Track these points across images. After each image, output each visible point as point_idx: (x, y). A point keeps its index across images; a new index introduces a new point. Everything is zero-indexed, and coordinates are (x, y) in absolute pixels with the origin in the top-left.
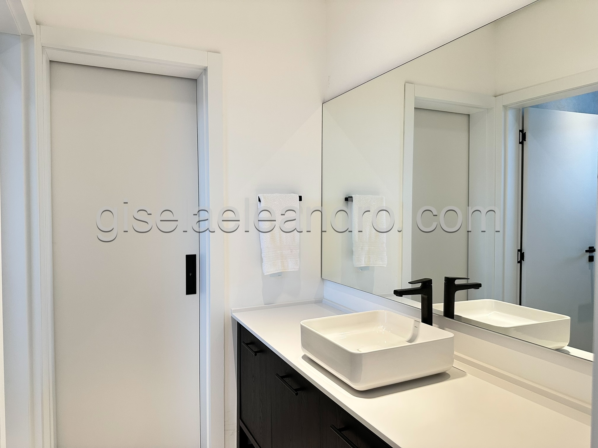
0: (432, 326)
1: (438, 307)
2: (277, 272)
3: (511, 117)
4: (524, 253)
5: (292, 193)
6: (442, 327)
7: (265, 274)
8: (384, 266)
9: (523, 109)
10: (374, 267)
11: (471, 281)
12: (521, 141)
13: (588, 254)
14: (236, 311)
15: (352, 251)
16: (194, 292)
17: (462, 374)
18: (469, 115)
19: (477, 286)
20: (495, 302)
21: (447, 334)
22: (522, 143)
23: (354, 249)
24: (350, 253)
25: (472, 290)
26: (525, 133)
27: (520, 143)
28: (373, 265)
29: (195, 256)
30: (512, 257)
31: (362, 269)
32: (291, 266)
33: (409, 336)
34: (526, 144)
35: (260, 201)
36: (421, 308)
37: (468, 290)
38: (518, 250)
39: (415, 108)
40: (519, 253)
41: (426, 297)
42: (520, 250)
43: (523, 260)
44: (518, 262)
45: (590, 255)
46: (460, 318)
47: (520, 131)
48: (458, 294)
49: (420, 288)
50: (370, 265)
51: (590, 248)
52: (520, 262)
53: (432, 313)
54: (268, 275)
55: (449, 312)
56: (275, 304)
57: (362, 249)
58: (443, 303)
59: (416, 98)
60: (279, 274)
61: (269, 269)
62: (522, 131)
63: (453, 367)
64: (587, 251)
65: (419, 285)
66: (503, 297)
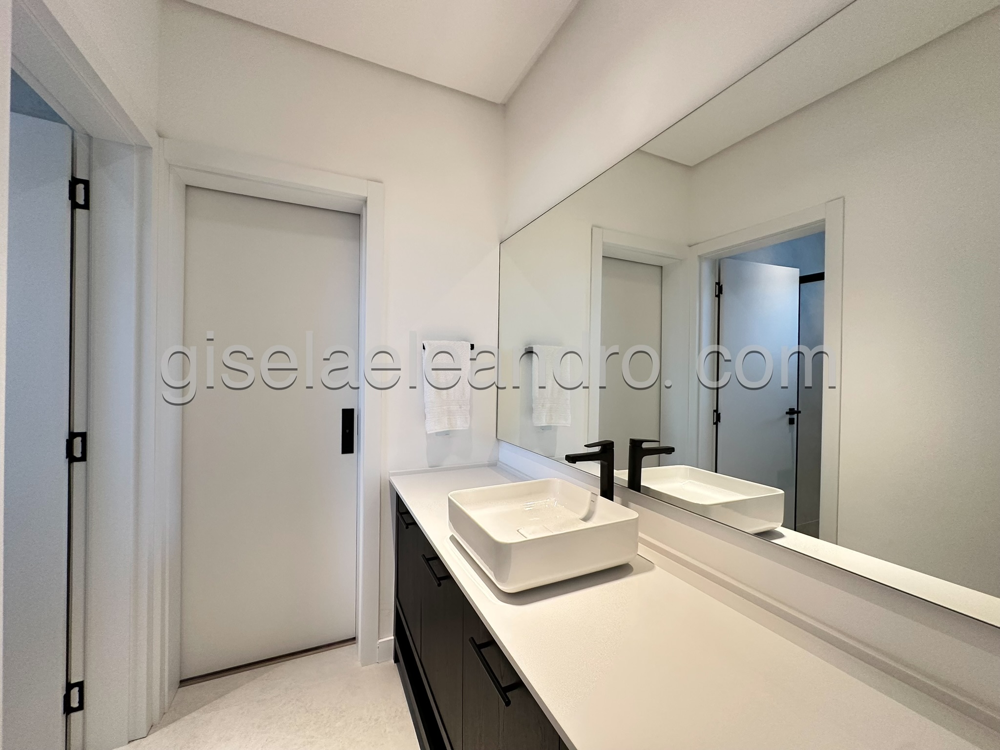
0: (612, 500)
1: (621, 475)
2: (443, 430)
3: (706, 269)
4: (720, 413)
5: (462, 341)
6: (625, 504)
7: (428, 433)
8: (567, 425)
9: (720, 260)
10: (557, 426)
11: (664, 444)
12: (717, 294)
13: (788, 416)
14: (394, 474)
15: (532, 408)
16: (351, 451)
17: (648, 566)
18: (662, 267)
19: (670, 450)
20: (690, 469)
21: (630, 514)
22: (718, 296)
23: (533, 405)
24: (530, 410)
25: (663, 455)
26: (722, 285)
27: (716, 296)
28: (555, 425)
29: (352, 411)
30: (707, 417)
31: (543, 428)
32: (460, 424)
33: (583, 513)
34: (724, 297)
35: (424, 348)
36: (600, 476)
37: (659, 456)
38: (714, 411)
39: (603, 256)
40: (715, 413)
41: (606, 463)
42: (716, 411)
43: (720, 422)
44: (714, 424)
45: (790, 417)
46: (648, 491)
47: (716, 283)
48: (646, 459)
49: (599, 452)
50: (552, 425)
51: (790, 409)
52: (716, 424)
53: (613, 483)
54: (433, 433)
55: (634, 482)
56: (440, 467)
57: (543, 406)
58: (628, 470)
59: (604, 244)
60: (447, 433)
61: (433, 426)
62: (718, 284)
63: (638, 555)
64: (787, 413)
65: (597, 449)
66: (698, 465)
